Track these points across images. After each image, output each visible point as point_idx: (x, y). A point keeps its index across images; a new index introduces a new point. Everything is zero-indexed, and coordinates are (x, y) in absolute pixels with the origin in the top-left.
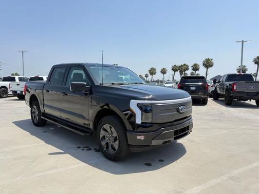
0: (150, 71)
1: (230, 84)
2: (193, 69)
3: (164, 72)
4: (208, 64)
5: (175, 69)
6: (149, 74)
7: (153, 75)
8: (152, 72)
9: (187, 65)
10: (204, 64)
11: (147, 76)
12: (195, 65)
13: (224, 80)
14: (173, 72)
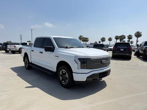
0: (101, 39)
1: (145, 47)
2: (128, 38)
3: (110, 39)
4: (138, 35)
5: (117, 38)
6: (101, 41)
7: (103, 42)
8: (103, 40)
9: (124, 36)
10: (135, 35)
11: (100, 42)
12: (130, 35)
13: (143, 45)
14: (116, 40)
